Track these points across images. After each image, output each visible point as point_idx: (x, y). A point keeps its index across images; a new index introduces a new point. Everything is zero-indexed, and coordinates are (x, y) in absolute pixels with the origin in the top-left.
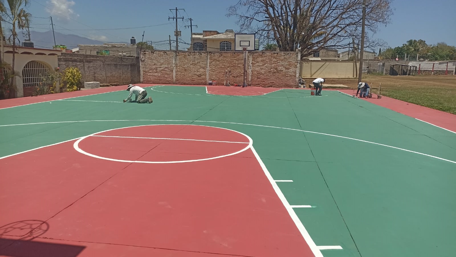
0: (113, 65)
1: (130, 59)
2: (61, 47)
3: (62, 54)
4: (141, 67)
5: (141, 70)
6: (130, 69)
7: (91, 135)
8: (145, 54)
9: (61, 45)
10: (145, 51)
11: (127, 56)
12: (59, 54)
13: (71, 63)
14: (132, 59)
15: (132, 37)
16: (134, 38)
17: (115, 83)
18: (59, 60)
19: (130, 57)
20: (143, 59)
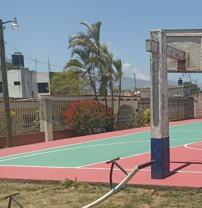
0: (173, 105)
1: (184, 99)
2: (128, 91)
3: (141, 99)
4: (194, 106)
5: (195, 108)
6: (184, 108)
7: (190, 144)
8: (198, 96)
9: (127, 90)
10: (198, 94)
11: (182, 97)
12: (139, 99)
13: (145, 105)
14: (186, 99)
15: (180, 79)
16: (181, 79)
17: (174, 120)
18: (139, 103)
19: (184, 98)
20: (196, 100)
